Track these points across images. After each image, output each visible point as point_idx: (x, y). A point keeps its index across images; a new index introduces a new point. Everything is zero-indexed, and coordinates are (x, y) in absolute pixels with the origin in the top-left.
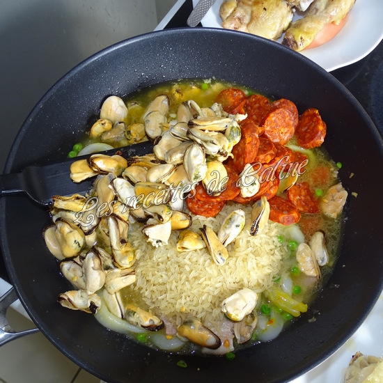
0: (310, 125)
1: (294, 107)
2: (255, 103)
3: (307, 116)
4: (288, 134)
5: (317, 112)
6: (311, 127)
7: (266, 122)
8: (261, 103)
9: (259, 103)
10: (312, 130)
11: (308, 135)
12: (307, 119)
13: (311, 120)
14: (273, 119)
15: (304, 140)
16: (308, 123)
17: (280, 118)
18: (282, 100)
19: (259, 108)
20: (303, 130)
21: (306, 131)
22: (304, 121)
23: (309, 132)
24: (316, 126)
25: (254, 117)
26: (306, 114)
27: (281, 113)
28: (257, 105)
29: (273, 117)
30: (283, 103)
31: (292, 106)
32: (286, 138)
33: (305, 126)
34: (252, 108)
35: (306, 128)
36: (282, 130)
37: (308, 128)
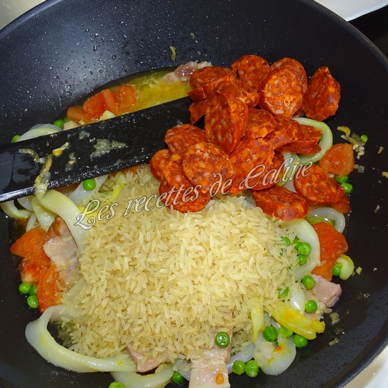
0: (320, 89)
1: (300, 69)
2: (249, 65)
3: (317, 78)
4: (294, 104)
5: (327, 70)
6: (321, 92)
7: (267, 85)
8: (257, 65)
9: (254, 65)
10: (323, 94)
11: (318, 102)
12: (317, 82)
13: (321, 82)
14: (276, 82)
15: (314, 110)
16: (319, 86)
17: (285, 82)
18: (285, 60)
19: (254, 71)
20: (313, 96)
21: (316, 98)
22: (315, 84)
23: (319, 98)
24: (326, 89)
25: (250, 83)
26: (316, 75)
27: (285, 75)
28: (252, 68)
29: (275, 80)
30: (287, 63)
31: (298, 67)
32: (292, 108)
33: (315, 91)
34: (245, 72)
35: (317, 93)
36: (287, 98)
37: (319, 93)
